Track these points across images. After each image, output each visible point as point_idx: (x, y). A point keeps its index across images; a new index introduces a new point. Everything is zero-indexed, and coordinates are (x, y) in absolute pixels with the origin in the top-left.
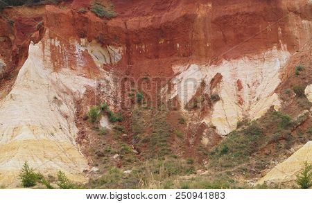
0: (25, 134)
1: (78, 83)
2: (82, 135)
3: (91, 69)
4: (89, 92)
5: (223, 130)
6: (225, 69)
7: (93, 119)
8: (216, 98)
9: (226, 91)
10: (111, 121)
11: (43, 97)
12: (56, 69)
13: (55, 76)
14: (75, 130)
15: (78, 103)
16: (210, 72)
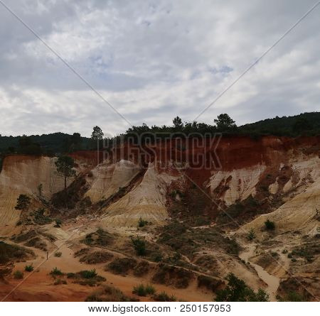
0: (144, 203)
1: (169, 179)
2: (168, 202)
3: (175, 173)
4: (173, 183)
5: (228, 203)
6: (234, 174)
7: (173, 196)
8: (227, 188)
9: (233, 185)
10: (180, 197)
11: (153, 185)
12: (160, 173)
13: (159, 176)
14: (166, 200)
15: (168, 188)
16: (227, 175)
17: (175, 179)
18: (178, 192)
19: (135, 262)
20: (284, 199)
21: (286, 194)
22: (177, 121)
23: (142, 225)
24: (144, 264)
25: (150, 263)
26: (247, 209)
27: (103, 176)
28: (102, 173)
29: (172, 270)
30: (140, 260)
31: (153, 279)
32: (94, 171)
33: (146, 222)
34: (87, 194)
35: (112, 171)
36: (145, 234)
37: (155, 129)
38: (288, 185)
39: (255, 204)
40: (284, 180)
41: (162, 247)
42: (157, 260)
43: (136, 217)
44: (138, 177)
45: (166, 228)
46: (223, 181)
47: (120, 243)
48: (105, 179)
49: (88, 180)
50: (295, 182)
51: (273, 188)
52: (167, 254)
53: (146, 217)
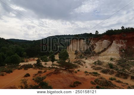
0: (112, 53)
1: (120, 45)
2: (120, 53)
3: (122, 43)
4: (122, 47)
10: (124, 51)
11: (115, 48)
12: (117, 44)
14: (119, 52)
15: (120, 48)
17: (122, 45)
18: (123, 50)
19: (110, 70)
22: (123, 27)
23: (111, 59)
24: (112, 71)
25: (114, 71)
27: (99, 45)
28: (99, 44)
29: (122, 73)
30: (111, 70)
31: (115, 76)
32: (96, 44)
33: (113, 59)
34: (94, 50)
35: (102, 43)
36: (113, 62)
37: (115, 30)
41: (118, 66)
42: (116, 70)
43: (110, 57)
44: (110, 45)
45: (119, 60)
47: (105, 65)
48: (99, 46)
49: (94, 46)
52: (120, 68)
53: (113, 57)
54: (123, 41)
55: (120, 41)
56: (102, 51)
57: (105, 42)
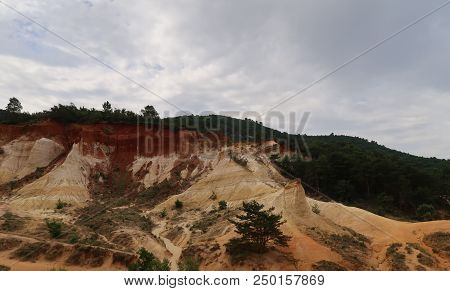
0: (65, 184)
1: (93, 161)
2: (90, 185)
3: (100, 155)
4: (98, 165)
5: (147, 185)
6: (154, 160)
7: (96, 177)
8: (147, 172)
9: (152, 170)
10: (104, 178)
11: (76, 167)
12: (84, 155)
13: (84, 158)
14: (88, 182)
15: (91, 170)
16: (148, 160)
17: (99, 161)
18: (102, 175)
19: (48, 245)
20: (191, 183)
21: (193, 179)
22: (107, 105)
23: (60, 206)
24: (58, 247)
25: (65, 245)
26: (162, 191)
27: (17, 154)
28: (17, 150)
29: (88, 251)
30: (54, 243)
31: (67, 261)
32: (6, 148)
33: (65, 204)
35: (29, 149)
36: (63, 216)
37: (83, 110)
38: (195, 171)
39: (169, 187)
40: (192, 167)
41: (80, 229)
42: (72, 242)
43: (54, 199)
44: (62, 156)
45: (86, 209)
46: (144, 165)
47: (32, 227)
48: (20, 157)
50: (200, 169)
51: (184, 173)
52: (84, 234)
53: (65, 199)
54: (104, 149)
55: (96, 147)
56: (29, 179)
57: (44, 145)
